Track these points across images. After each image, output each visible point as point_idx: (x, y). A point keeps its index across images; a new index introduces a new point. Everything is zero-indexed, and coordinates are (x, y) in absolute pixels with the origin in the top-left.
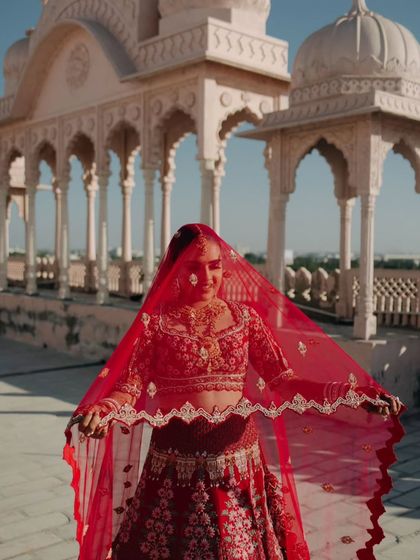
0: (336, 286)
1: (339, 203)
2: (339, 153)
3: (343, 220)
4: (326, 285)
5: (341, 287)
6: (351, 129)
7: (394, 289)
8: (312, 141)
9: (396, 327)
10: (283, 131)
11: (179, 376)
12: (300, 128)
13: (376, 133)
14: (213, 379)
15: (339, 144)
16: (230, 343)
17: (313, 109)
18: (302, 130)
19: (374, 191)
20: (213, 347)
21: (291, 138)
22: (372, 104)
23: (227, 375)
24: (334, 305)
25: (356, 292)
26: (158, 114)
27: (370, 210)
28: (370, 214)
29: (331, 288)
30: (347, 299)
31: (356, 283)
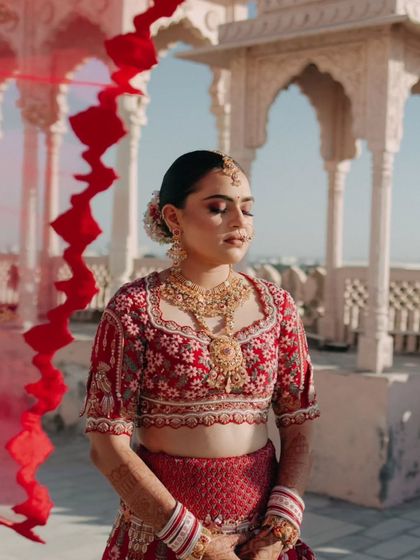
0: (320, 293)
1: (326, 168)
2: (338, 87)
3: (332, 193)
4: (303, 292)
5: (327, 295)
6: (357, 50)
7: (409, 297)
8: (295, 67)
9: (411, 354)
10: (249, 49)
11: (177, 399)
12: (277, 47)
13: (396, 58)
14: (228, 405)
15: (338, 74)
16: (258, 352)
17: (299, 18)
18: (279, 52)
19: (392, 146)
20: (232, 352)
21: (261, 62)
22: (393, 11)
23: (249, 400)
24: (316, 321)
25: (349, 302)
26: (49, 21)
27: (387, 173)
28: (385, 181)
29: (310, 295)
30: (336, 313)
31: (349, 288)
